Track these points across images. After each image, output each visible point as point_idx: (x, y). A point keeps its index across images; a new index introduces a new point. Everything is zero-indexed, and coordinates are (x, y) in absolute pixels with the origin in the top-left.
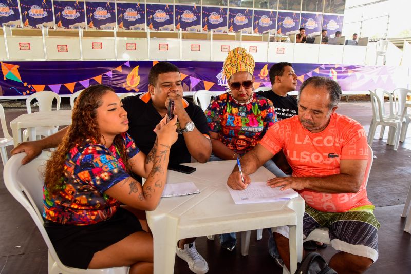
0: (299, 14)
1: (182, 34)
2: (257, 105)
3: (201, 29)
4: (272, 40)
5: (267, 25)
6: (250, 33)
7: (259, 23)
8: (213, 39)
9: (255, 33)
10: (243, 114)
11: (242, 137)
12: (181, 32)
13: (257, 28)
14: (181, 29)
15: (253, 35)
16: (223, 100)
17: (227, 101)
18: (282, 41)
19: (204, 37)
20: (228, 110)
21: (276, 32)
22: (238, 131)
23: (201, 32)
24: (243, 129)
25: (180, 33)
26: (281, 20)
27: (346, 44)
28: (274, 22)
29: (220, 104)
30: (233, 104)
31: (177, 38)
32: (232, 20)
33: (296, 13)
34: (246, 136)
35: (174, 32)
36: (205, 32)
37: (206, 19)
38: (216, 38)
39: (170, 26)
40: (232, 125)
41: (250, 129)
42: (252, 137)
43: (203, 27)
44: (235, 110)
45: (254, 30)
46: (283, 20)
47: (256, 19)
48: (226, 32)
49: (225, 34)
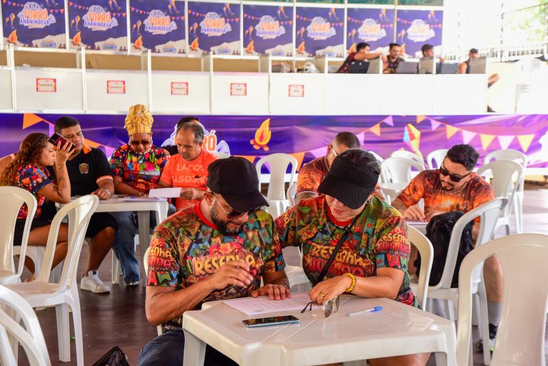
0: (343, 10)
1: (87, 56)
2: (154, 154)
3: (129, 45)
4: (277, 68)
5: (274, 37)
6: (238, 54)
7: (254, 31)
8: (153, 69)
9: (248, 52)
10: (141, 162)
11: (140, 180)
12: (84, 52)
13: (252, 43)
14: (83, 47)
15: (244, 56)
16: (124, 150)
17: (128, 151)
18: (299, 70)
19: (134, 65)
20: (129, 158)
21: (294, 50)
22: (136, 176)
23: (129, 53)
24: (141, 173)
25: (80, 56)
26: (302, 24)
27: (439, 72)
28: (288, 28)
29: (122, 153)
30: (133, 153)
31: (75, 67)
32: (196, 25)
33: (336, 10)
34: (144, 179)
35: (68, 50)
36: (138, 53)
37: (139, 23)
38: (159, 65)
39: (57, 39)
40: (131, 169)
41: (147, 173)
42: (150, 181)
43: (133, 41)
44: (134, 159)
45: (245, 46)
46: (309, 23)
47: (248, 23)
48: (184, 53)
49: (182, 55)
